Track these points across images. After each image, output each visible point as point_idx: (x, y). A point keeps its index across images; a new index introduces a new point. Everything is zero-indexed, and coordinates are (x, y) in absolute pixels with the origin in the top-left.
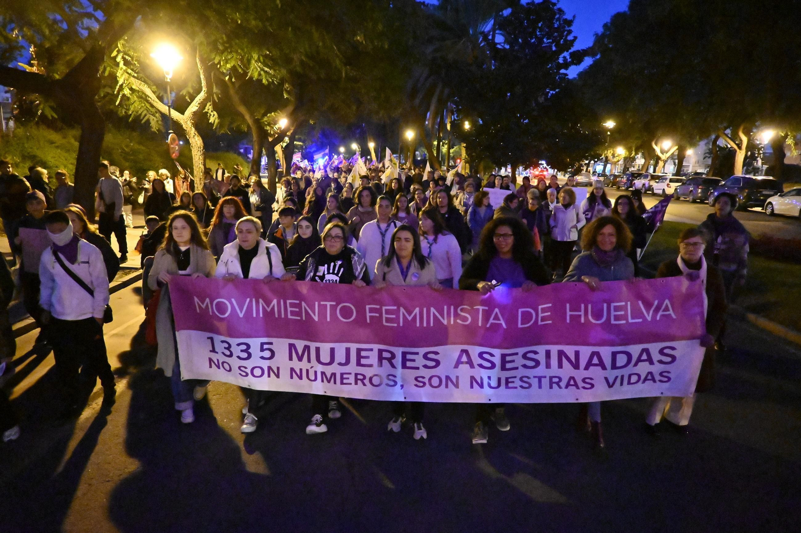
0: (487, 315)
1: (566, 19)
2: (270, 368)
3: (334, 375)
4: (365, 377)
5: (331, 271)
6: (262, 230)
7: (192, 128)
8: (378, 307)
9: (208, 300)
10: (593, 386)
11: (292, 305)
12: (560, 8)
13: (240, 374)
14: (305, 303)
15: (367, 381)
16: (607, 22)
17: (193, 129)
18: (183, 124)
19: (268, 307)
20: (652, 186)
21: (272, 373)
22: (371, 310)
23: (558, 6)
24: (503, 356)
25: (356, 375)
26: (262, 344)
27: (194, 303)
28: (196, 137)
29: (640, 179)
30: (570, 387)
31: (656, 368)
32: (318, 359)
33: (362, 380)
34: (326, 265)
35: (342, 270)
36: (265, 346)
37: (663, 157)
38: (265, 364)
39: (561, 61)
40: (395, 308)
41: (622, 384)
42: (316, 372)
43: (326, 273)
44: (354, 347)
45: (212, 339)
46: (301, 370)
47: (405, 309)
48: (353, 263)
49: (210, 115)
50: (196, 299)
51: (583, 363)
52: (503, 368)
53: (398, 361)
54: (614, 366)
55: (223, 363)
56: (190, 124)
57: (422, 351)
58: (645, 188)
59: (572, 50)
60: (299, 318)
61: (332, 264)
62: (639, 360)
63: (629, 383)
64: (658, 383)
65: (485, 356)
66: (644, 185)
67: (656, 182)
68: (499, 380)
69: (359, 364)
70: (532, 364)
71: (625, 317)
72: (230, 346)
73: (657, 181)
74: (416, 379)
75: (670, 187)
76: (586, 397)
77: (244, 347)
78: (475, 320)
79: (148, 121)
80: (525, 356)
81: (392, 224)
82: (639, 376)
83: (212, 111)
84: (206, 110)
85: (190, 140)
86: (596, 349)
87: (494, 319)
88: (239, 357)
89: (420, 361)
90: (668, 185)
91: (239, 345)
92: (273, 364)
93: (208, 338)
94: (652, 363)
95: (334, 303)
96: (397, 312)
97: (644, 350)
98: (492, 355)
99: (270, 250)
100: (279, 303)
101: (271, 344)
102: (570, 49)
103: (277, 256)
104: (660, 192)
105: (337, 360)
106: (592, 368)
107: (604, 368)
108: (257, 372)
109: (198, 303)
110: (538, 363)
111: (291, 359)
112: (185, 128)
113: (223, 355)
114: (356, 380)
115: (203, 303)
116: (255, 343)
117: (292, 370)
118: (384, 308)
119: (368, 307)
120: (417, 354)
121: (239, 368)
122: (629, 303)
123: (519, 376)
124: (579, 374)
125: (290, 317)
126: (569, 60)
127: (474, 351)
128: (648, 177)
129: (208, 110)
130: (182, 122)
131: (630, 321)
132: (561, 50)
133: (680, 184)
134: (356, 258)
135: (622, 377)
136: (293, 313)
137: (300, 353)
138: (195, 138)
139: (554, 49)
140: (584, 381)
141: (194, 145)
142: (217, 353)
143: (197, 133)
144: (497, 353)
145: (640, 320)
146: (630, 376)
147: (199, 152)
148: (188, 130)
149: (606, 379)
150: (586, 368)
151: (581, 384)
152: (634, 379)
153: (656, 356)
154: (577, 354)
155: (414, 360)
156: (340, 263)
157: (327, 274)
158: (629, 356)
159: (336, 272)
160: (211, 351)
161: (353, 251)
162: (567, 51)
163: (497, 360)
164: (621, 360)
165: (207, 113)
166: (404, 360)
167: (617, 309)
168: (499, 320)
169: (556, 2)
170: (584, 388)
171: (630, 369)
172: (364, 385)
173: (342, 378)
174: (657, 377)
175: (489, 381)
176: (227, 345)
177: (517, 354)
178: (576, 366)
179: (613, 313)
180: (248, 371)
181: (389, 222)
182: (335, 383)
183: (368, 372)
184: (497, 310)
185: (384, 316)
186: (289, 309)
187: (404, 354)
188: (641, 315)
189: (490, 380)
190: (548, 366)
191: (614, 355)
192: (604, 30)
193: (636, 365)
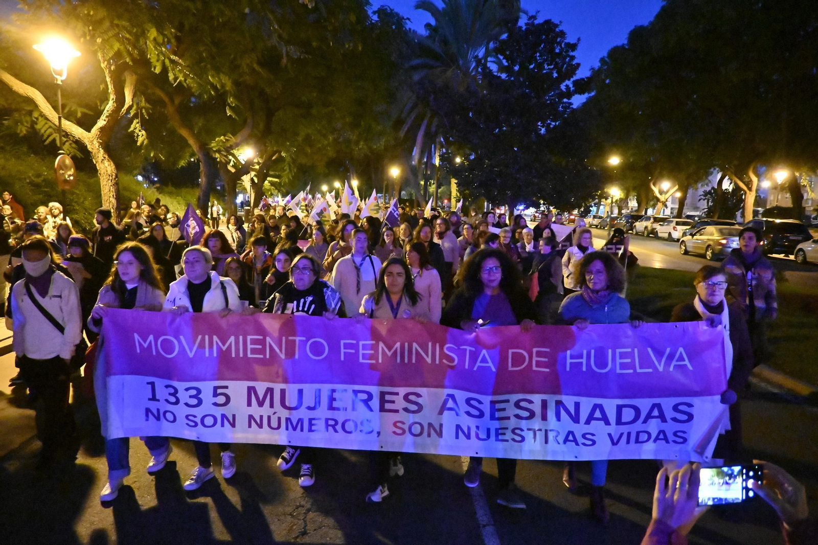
0: (474, 357)
1: (569, 43)
2: (223, 416)
3: (300, 421)
4: (336, 423)
5: (300, 309)
6: (213, 263)
7: (101, 149)
8: (354, 342)
9: (151, 338)
10: (594, 443)
11: (254, 342)
12: (562, 30)
13: (187, 424)
14: (270, 338)
15: (339, 427)
16: (604, 57)
17: (102, 151)
18: (87, 143)
19: (224, 345)
20: (656, 229)
21: (226, 422)
22: (347, 346)
23: (561, 28)
24: (493, 403)
25: (327, 420)
26: (216, 388)
27: (134, 341)
28: (106, 163)
29: (642, 221)
30: (568, 443)
31: (670, 428)
32: (283, 404)
33: (334, 427)
34: (295, 302)
35: (313, 306)
36: (219, 391)
37: (662, 198)
38: (218, 412)
39: (563, 87)
40: (374, 342)
41: (628, 442)
42: (279, 419)
43: (295, 310)
44: (326, 388)
45: (153, 384)
46: (261, 417)
47: (385, 343)
48: (326, 298)
49: (138, 135)
50: (136, 336)
51: (584, 416)
52: (493, 417)
53: (375, 403)
54: (619, 422)
55: (165, 412)
56: (97, 145)
57: (402, 391)
58: (648, 230)
59: (575, 78)
60: (261, 356)
61: (302, 300)
62: (649, 416)
63: (637, 441)
64: (672, 443)
65: (473, 402)
66: (646, 227)
67: (660, 225)
68: (488, 430)
69: (331, 408)
70: (525, 414)
71: (632, 366)
72: (176, 391)
73: (662, 223)
74: (395, 424)
75: (676, 230)
76: (586, 454)
77: (194, 392)
78: (461, 360)
79: (54, 140)
80: (517, 405)
81: (368, 258)
82: (649, 435)
83: (140, 131)
84: (131, 129)
85: (97, 165)
86: (598, 401)
87: (480, 362)
88: (187, 404)
89: (400, 403)
90: (674, 228)
91: (187, 389)
92: (228, 411)
93: (148, 383)
94: (664, 420)
95: (304, 339)
96: (375, 348)
97: (654, 406)
98: (480, 402)
99: (225, 285)
100: (237, 343)
101: (226, 387)
102: (572, 77)
103: (233, 292)
104: (666, 235)
105: (305, 404)
106: (593, 422)
107: (607, 423)
108: (209, 421)
109: (139, 342)
110: (532, 415)
111: (249, 404)
112: (90, 150)
113: (166, 403)
114: (327, 425)
115: (145, 342)
116: (207, 387)
117: (251, 417)
118: (361, 343)
119: (342, 342)
120: (397, 394)
121: (187, 417)
122: (636, 350)
123: (511, 428)
124: (579, 429)
125: (249, 355)
126: (572, 89)
127: (461, 396)
128: (650, 220)
129: (135, 129)
130: (86, 142)
131: (639, 370)
132: (563, 77)
133: (688, 227)
134: (329, 293)
135: (629, 434)
136: (254, 351)
137: (261, 397)
138: (104, 163)
139: (555, 75)
140: (584, 436)
141: (102, 172)
142: (158, 400)
143: (107, 157)
144: (486, 399)
145: (650, 370)
146: (638, 433)
147: (110, 181)
148: (94, 151)
149: (610, 435)
150: (588, 422)
151: (580, 440)
152: (644, 437)
153: (669, 414)
154: (577, 405)
155: (393, 402)
156: (310, 299)
157: (296, 312)
158: (637, 411)
159: (306, 309)
160: (150, 399)
161: (325, 285)
162: (569, 80)
163: (486, 408)
164: (628, 415)
165: (133, 132)
166: (383, 401)
167: (622, 355)
168: (488, 363)
169: (559, 24)
170: (584, 444)
171: (638, 426)
172: (336, 431)
173: (311, 425)
174: (671, 437)
175: (478, 432)
176: (172, 391)
177: (508, 401)
178: (576, 419)
179: (618, 361)
180: (198, 420)
181: (364, 256)
182: (302, 430)
183: (340, 416)
184: (484, 352)
185: (361, 352)
186: (249, 346)
187: (383, 394)
188: (651, 365)
189: (479, 430)
190: (544, 418)
191: (619, 408)
192: (601, 65)
193: (645, 421)
